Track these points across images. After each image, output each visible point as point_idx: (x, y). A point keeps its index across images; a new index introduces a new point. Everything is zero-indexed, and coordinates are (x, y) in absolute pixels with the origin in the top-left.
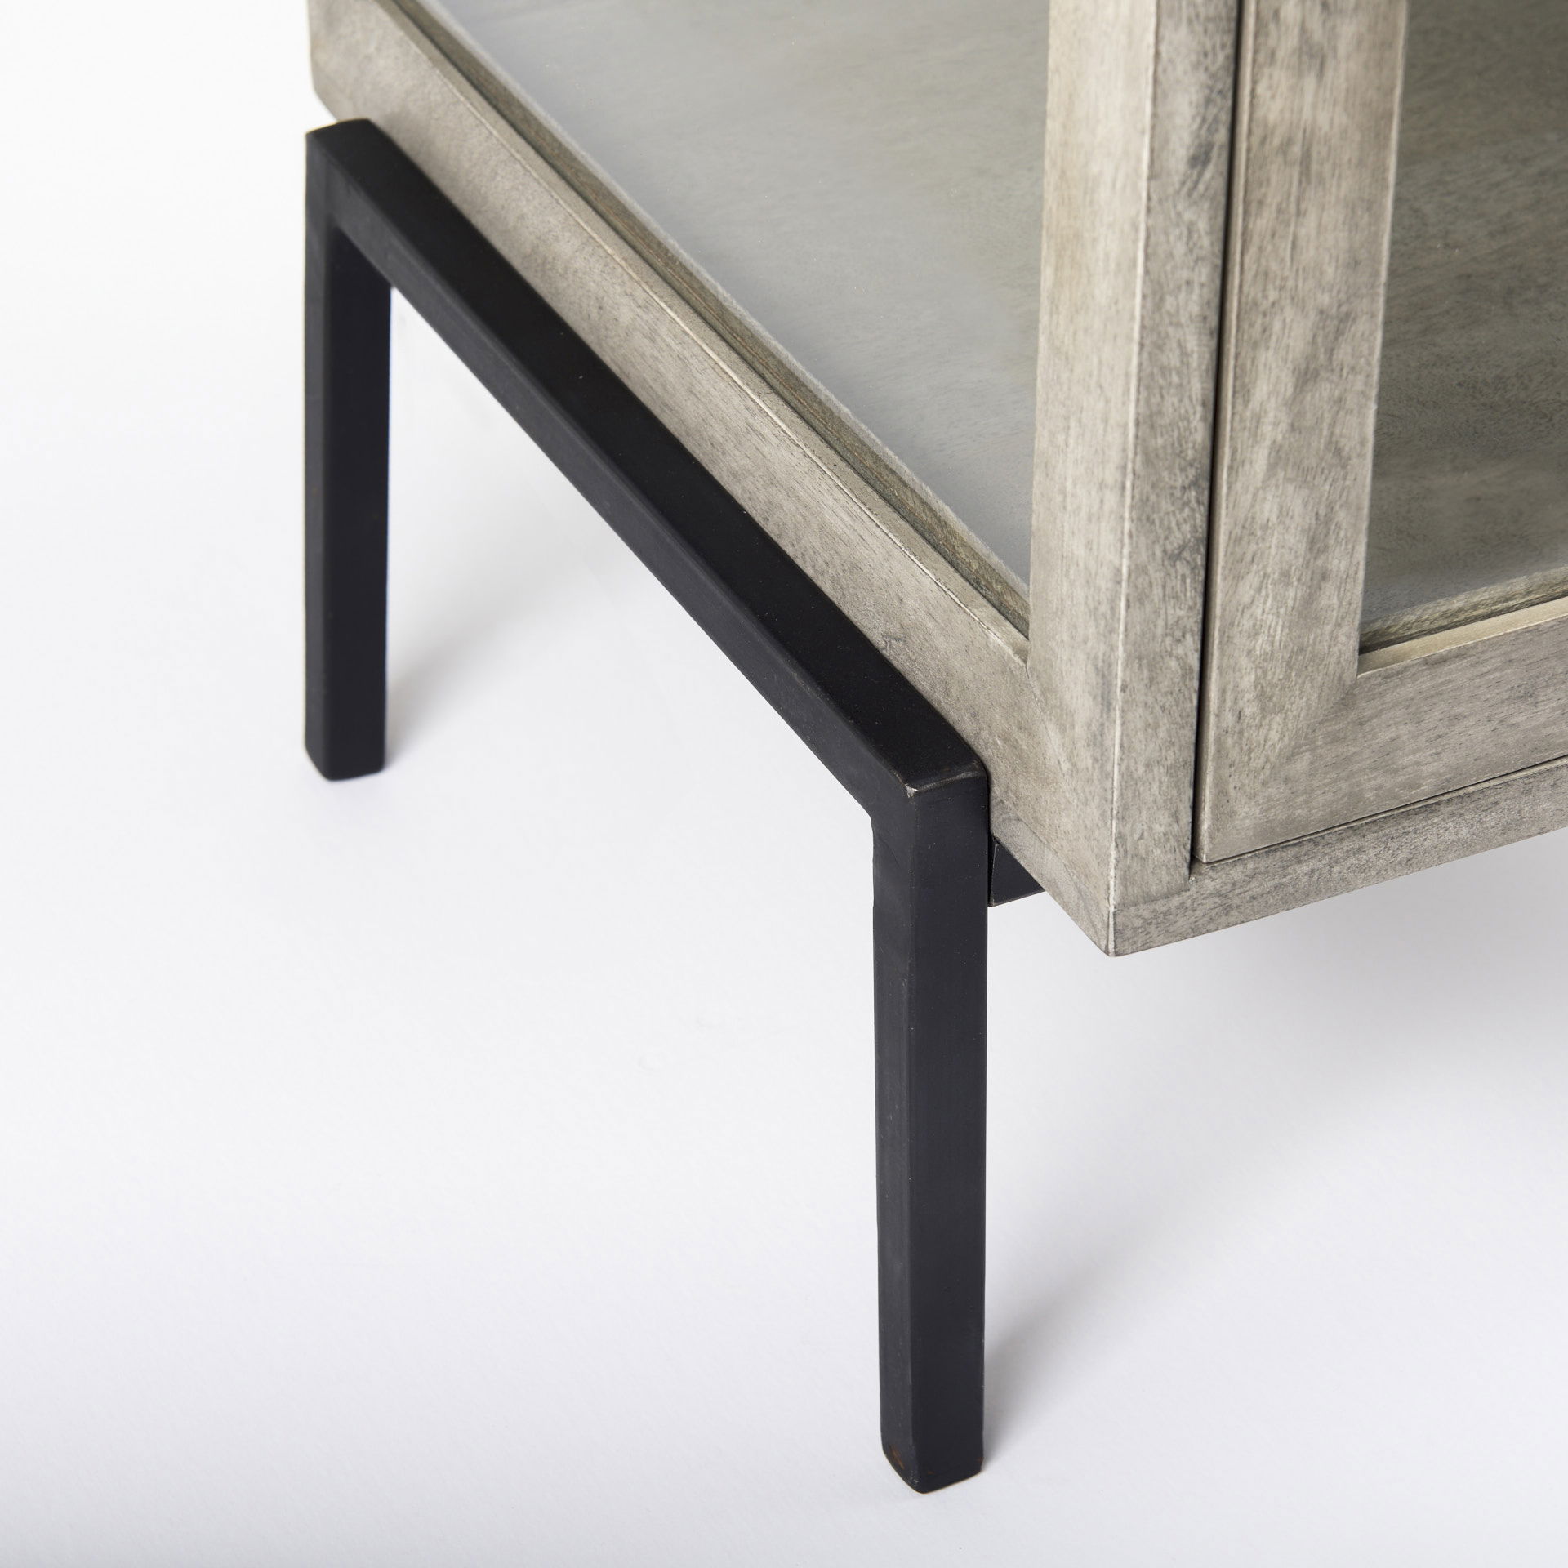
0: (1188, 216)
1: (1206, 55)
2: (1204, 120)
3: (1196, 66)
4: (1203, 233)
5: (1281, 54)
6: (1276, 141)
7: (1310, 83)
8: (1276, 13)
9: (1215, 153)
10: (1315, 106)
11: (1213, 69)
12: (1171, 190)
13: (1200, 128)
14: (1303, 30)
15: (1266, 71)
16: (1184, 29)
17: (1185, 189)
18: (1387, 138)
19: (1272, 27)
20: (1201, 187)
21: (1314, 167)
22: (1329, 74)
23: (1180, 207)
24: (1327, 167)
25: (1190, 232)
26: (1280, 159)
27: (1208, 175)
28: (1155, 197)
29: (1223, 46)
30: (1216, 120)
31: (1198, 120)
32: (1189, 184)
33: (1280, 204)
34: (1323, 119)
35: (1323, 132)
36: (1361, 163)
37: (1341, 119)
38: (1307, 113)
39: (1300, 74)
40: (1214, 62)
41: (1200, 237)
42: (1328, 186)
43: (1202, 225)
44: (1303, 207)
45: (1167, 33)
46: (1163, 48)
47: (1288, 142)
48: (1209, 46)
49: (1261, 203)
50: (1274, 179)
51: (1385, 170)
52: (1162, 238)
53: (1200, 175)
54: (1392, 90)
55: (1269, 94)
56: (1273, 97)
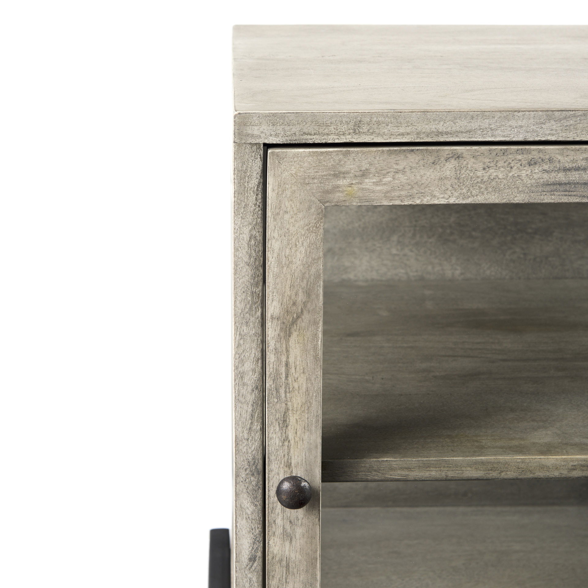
0: (249, 575)
1: (252, 529)
2: (253, 548)
3: (249, 532)
4: (255, 582)
5: (276, 534)
6: (277, 559)
7: (287, 544)
8: (274, 521)
9: (257, 558)
10: (289, 551)
11: (255, 534)
12: (243, 567)
13: (252, 550)
14: (284, 528)
15: (272, 537)
16: (244, 520)
17: (248, 568)
18: (316, 566)
19: (273, 525)
20: (253, 568)
21: (291, 569)
22: (294, 543)
23: (246, 572)
24: (295, 570)
25: (250, 581)
26: (279, 565)
27: (255, 565)
28: (238, 568)
29: (258, 528)
30: (257, 548)
31: (251, 548)
32: (249, 566)
33: (279, 578)
34: (293, 555)
35: (293, 560)
36: (307, 571)
37: (299, 556)
38: (287, 553)
39: (284, 541)
40: (255, 532)
41: (254, 582)
42: (296, 576)
43: (254, 579)
44: (288, 580)
45: (239, 520)
46: (238, 525)
47: (281, 561)
48: (253, 527)
49: (273, 577)
50: (277, 570)
51: (316, 575)
52: (241, 581)
53: (253, 564)
54: (316, 551)
55: (274, 545)
56: (275, 546)
